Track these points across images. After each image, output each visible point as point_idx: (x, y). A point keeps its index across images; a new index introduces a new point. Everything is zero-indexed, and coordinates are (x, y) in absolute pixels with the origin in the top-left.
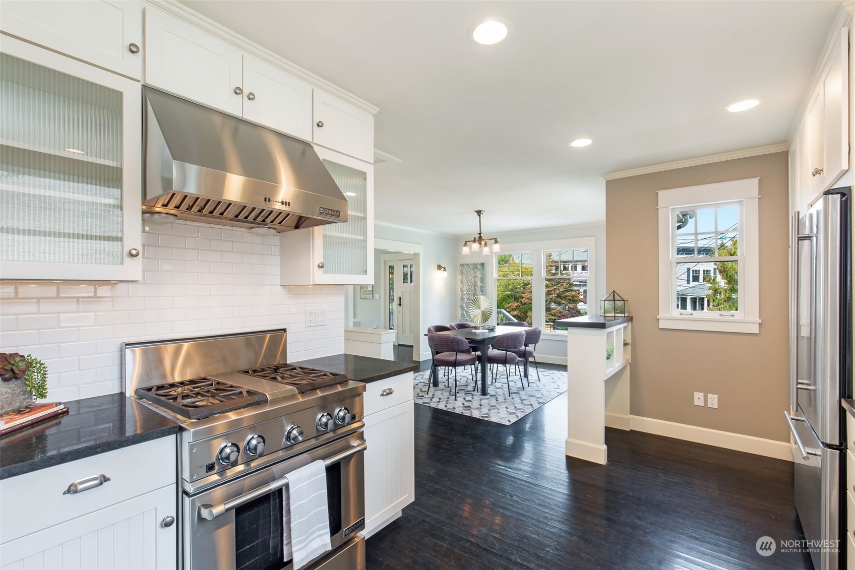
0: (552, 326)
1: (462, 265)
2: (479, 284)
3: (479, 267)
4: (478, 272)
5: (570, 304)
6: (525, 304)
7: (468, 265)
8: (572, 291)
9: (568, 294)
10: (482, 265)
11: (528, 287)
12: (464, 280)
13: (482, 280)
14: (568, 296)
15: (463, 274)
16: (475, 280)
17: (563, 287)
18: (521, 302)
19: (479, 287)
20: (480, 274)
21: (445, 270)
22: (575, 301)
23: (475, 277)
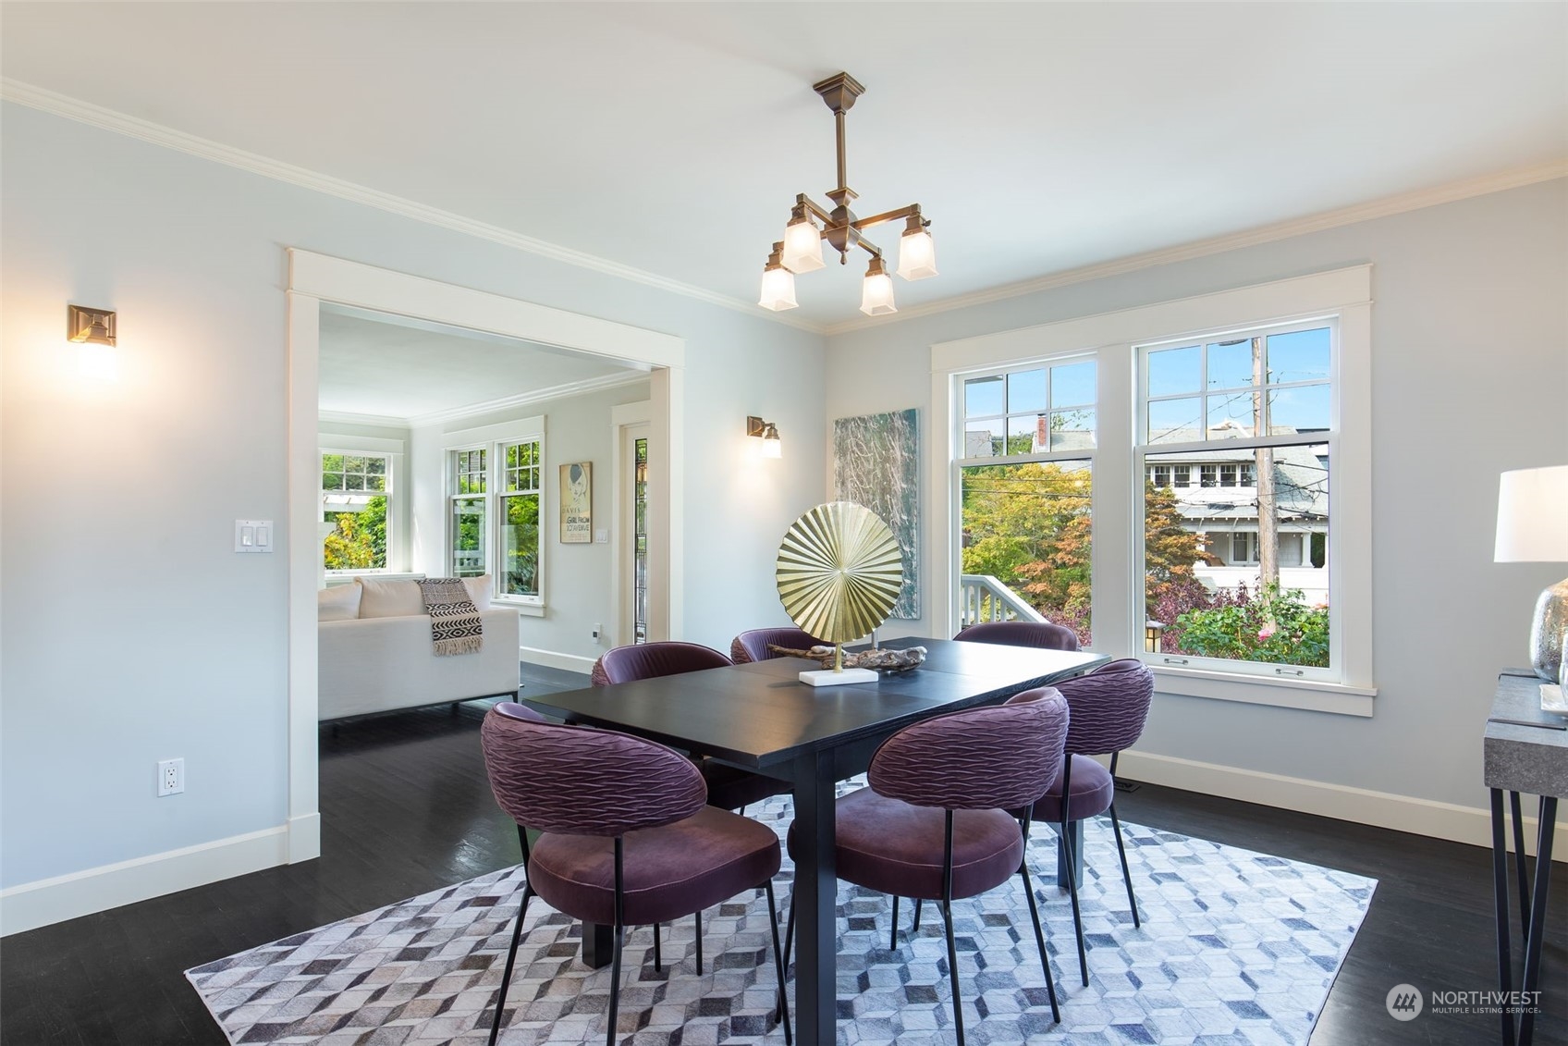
0: (1158, 633)
1: (843, 424)
2: (899, 485)
3: (898, 423)
4: (896, 445)
5: (1175, 565)
6: (1064, 565)
7: (863, 420)
8: (1180, 533)
9: (1170, 540)
10: (910, 416)
11: (1070, 523)
12: (850, 472)
13: (910, 470)
14: (1171, 546)
15: (845, 455)
16: (884, 471)
17: (1156, 524)
18: (1054, 561)
19: (899, 494)
20: (902, 449)
21: (773, 433)
22: (1187, 557)
23: (886, 460)
